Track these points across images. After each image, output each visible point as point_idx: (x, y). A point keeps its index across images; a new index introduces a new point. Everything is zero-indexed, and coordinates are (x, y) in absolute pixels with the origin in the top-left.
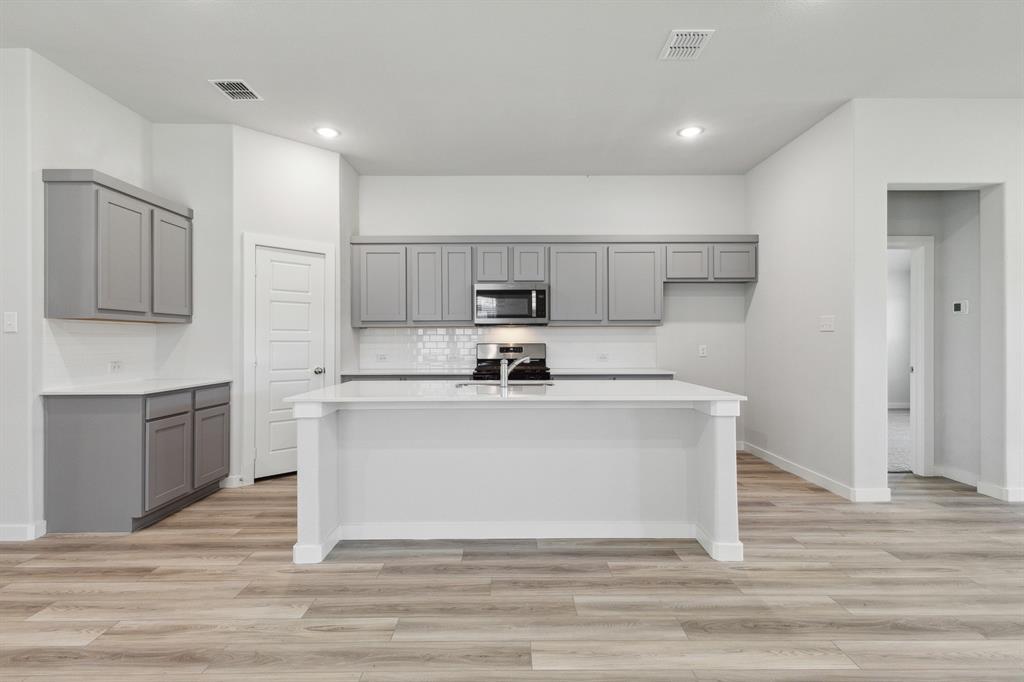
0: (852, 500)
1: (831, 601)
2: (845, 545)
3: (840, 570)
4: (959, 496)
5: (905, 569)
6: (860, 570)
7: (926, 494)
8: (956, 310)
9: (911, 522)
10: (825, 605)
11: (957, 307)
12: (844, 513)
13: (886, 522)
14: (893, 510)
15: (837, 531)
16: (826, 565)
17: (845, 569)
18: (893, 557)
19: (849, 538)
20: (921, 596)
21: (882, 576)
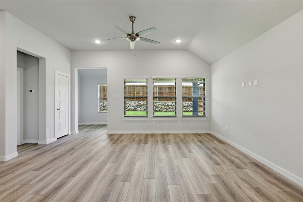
0: (5, 161)
1: (32, 195)
2: (17, 176)
3: (25, 184)
4: (35, 147)
5: (42, 173)
6: (31, 181)
7: (26, 150)
8: (30, 92)
9: (30, 159)
10: (32, 197)
11: (31, 91)
12: (6, 166)
13: (23, 163)
14: (21, 158)
15: (10, 173)
16: (18, 186)
17: (27, 183)
18: (35, 172)
19: (16, 173)
20: (54, 176)
21: (39, 178)
